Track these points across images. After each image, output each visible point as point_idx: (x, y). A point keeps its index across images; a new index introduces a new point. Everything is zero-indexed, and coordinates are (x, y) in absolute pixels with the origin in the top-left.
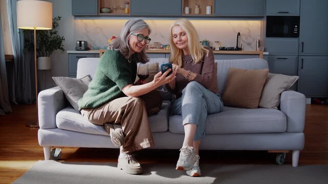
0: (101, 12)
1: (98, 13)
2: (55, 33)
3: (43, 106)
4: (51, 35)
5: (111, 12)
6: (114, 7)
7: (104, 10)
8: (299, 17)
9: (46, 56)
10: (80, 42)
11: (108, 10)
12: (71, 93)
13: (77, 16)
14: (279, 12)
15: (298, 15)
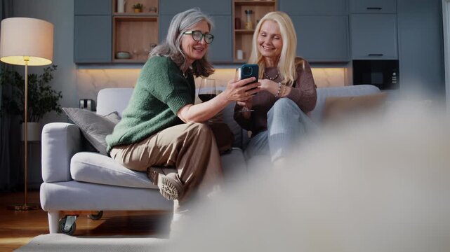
0: (116, 58)
1: (112, 60)
2: (48, 89)
3: (50, 146)
4: (42, 92)
5: (130, 58)
6: (135, 51)
7: (120, 55)
8: (398, 61)
9: (34, 121)
10: (86, 102)
11: (127, 55)
12: (92, 129)
13: (81, 64)
14: (370, 55)
15: (396, 59)
